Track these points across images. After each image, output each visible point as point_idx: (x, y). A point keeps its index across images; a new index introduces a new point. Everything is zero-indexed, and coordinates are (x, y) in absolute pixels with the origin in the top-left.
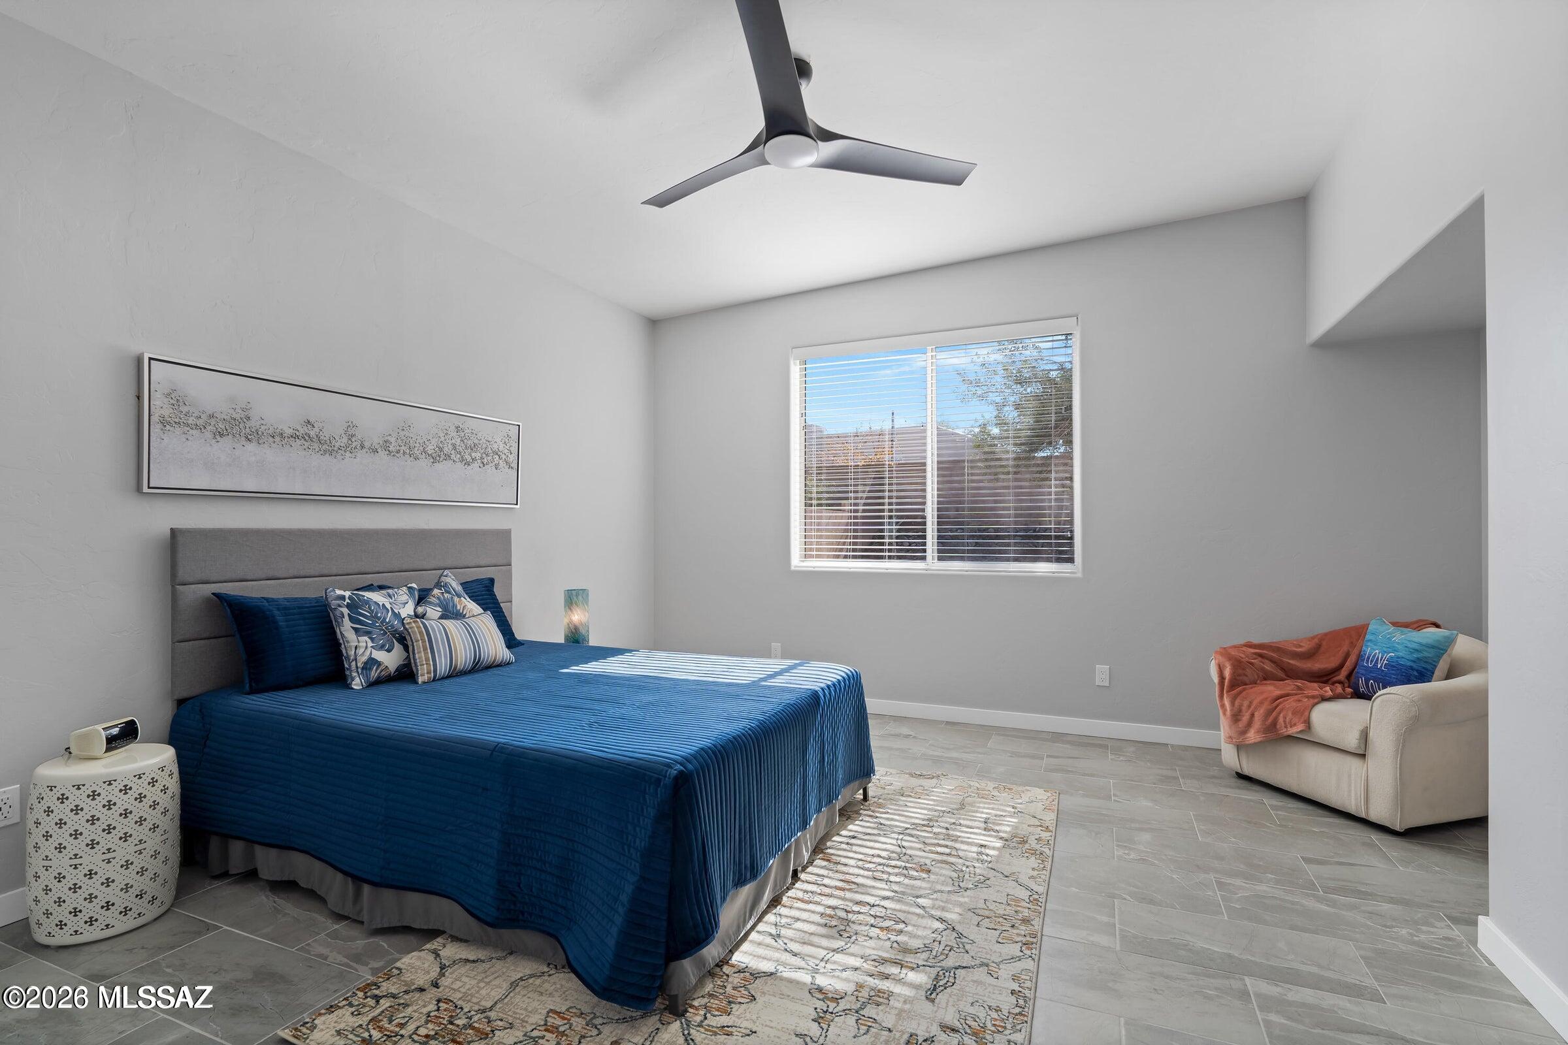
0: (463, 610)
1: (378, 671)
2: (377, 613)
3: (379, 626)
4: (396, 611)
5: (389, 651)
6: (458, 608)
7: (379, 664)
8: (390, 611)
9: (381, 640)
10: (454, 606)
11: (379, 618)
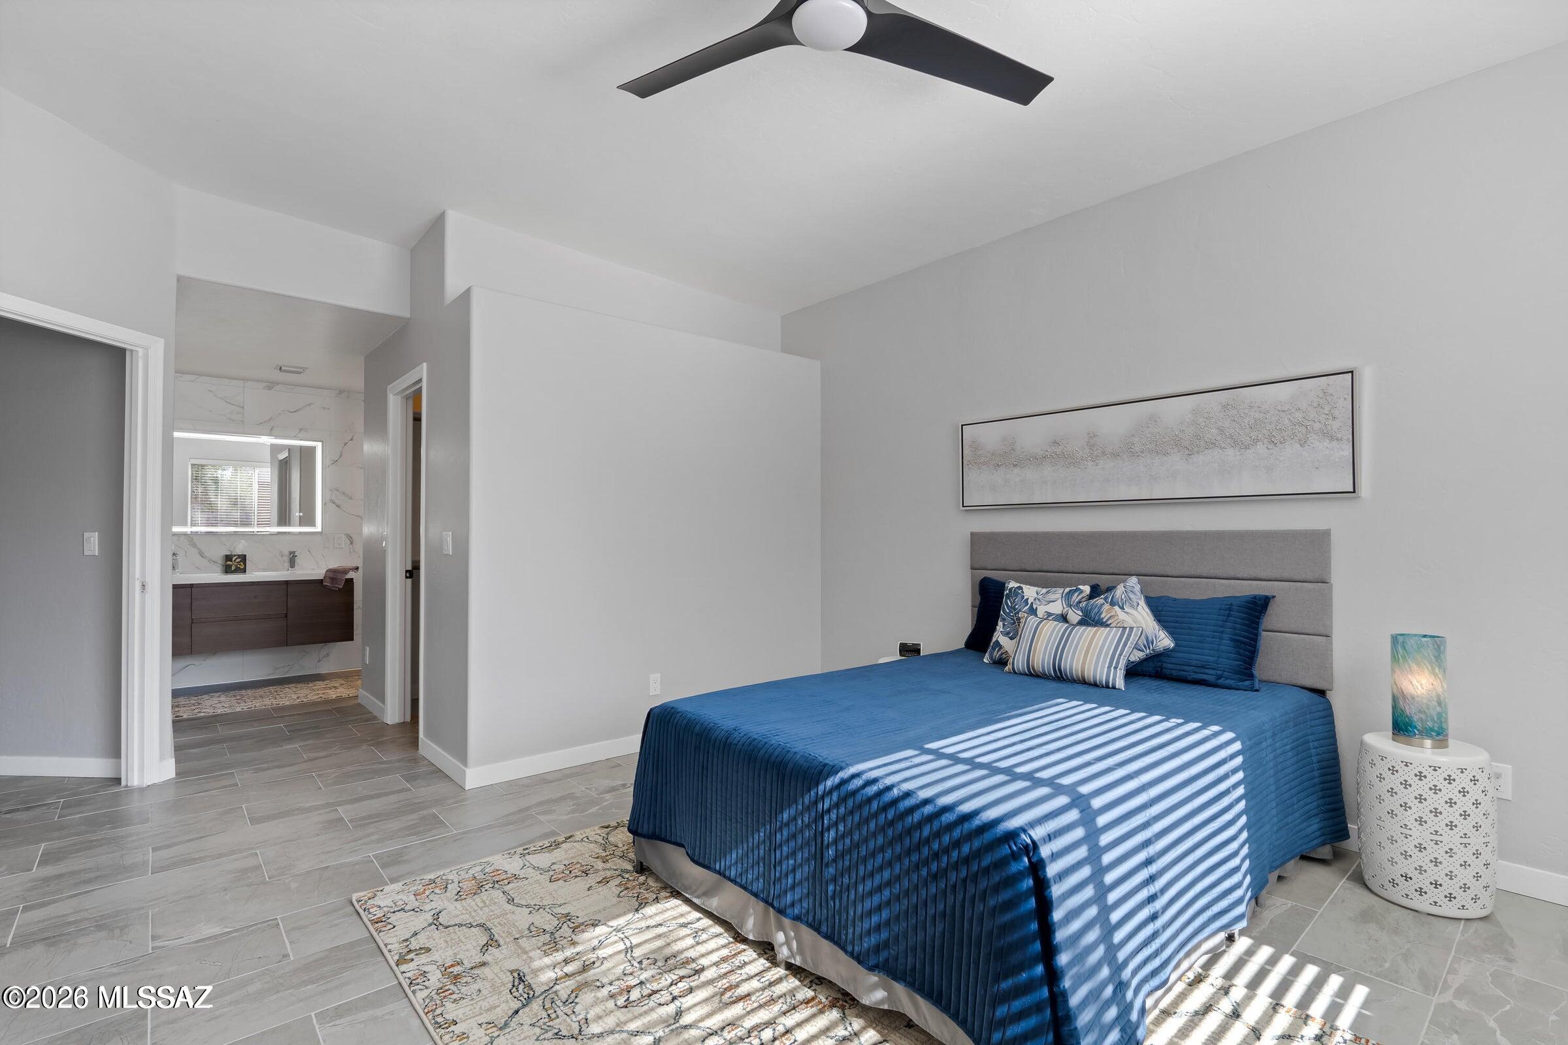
0: (1108, 619)
1: (999, 653)
2: (1015, 605)
3: (1013, 616)
4: (1034, 607)
5: (1011, 638)
6: (1103, 616)
7: (1001, 647)
8: (1029, 605)
9: (1009, 627)
10: (1099, 612)
11: (1015, 609)
